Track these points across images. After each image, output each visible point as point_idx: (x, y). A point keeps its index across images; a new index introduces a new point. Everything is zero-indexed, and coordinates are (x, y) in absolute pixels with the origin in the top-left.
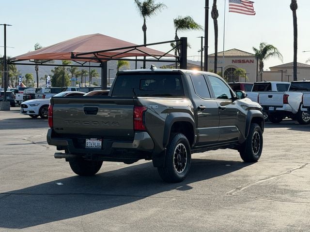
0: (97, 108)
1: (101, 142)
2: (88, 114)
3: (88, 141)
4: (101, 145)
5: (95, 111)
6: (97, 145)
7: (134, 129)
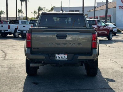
0: (66, 35)
1: (67, 56)
2: (59, 38)
3: (57, 55)
4: (67, 57)
5: (65, 37)
6: (64, 57)
7: (92, 48)
